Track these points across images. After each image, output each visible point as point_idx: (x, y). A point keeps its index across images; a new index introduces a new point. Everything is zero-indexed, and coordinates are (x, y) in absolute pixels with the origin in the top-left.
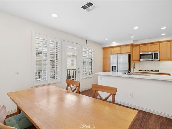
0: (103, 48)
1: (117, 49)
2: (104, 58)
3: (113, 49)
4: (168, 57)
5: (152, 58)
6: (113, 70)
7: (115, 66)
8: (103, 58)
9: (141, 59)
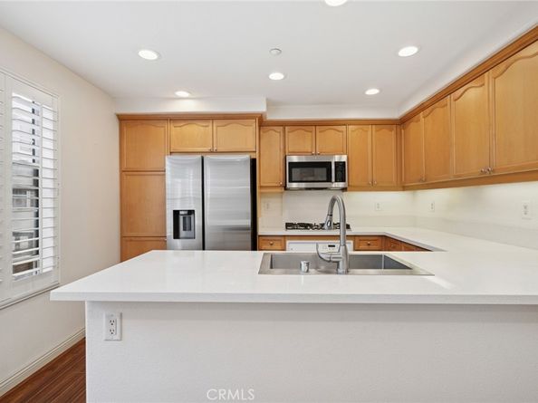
0: (124, 120)
1: (196, 129)
2: (127, 173)
3: (175, 130)
4: (370, 178)
5: (329, 180)
6: (182, 233)
7: (191, 212)
8: (124, 172)
9: (291, 181)
